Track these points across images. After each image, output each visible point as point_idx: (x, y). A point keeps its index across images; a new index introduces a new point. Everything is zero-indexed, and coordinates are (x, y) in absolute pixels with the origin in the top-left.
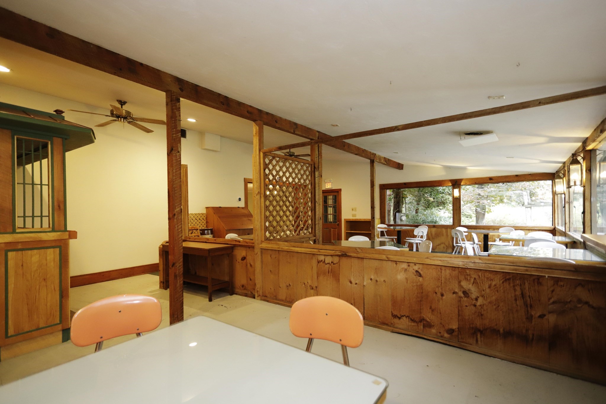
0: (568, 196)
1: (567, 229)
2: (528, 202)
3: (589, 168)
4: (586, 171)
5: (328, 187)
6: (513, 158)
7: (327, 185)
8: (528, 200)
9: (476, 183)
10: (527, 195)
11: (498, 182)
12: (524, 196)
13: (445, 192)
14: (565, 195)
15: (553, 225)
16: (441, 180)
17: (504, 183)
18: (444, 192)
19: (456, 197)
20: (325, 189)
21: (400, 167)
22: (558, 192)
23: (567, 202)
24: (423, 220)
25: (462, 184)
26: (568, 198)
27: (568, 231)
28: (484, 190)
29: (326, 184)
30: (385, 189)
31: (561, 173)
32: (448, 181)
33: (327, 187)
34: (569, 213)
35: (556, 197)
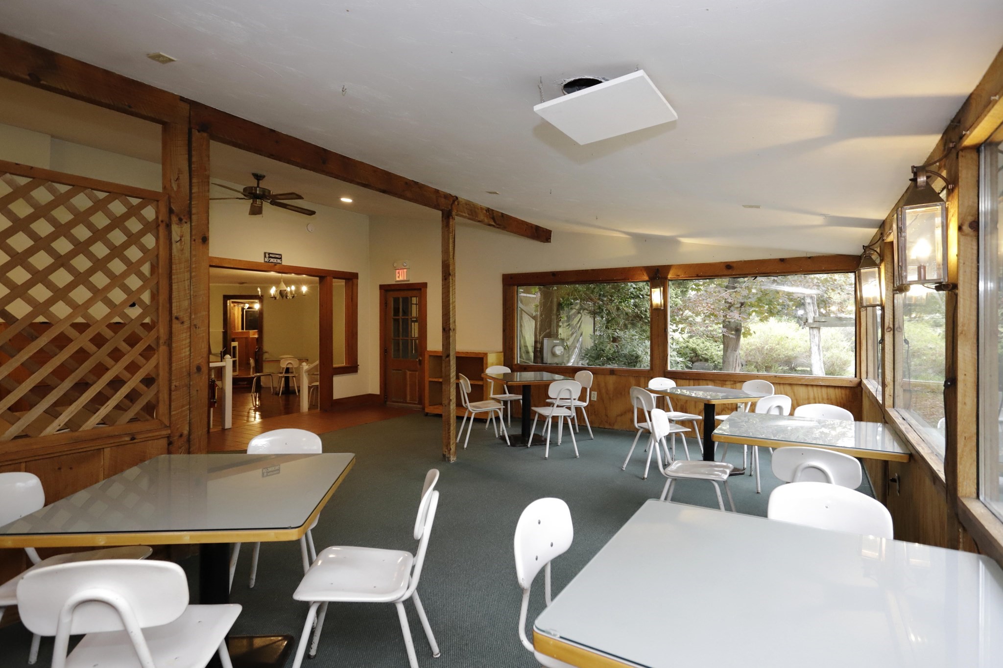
0: (892, 313)
1: (889, 402)
2: (814, 317)
3: (970, 219)
4: (960, 228)
5: (401, 278)
6: (758, 207)
7: (399, 273)
8: (815, 313)
9: (698, 276)
10: (813, 303)
11: (745, 274)
12: (807, 306)
13: (642, 295)
14: (883, 309)
15: (856, 377)
16: (626, 268)
17: (756, 277)
18: (640, 294)
19: (657, 305)
20: (394, 283)
21: (542, 235)
22: (867, 299)
23: (889, 327)
24: (614, 352)
25: (670, 276)
26: (892, 317)
27: (889, 407)
28: (735, 292)
29: (397, 271)
30: (514, 285)
31: (876, 251)
32: (641, 270)
33: (399, 277)
34: (892, 359)
35: (863, 314)
